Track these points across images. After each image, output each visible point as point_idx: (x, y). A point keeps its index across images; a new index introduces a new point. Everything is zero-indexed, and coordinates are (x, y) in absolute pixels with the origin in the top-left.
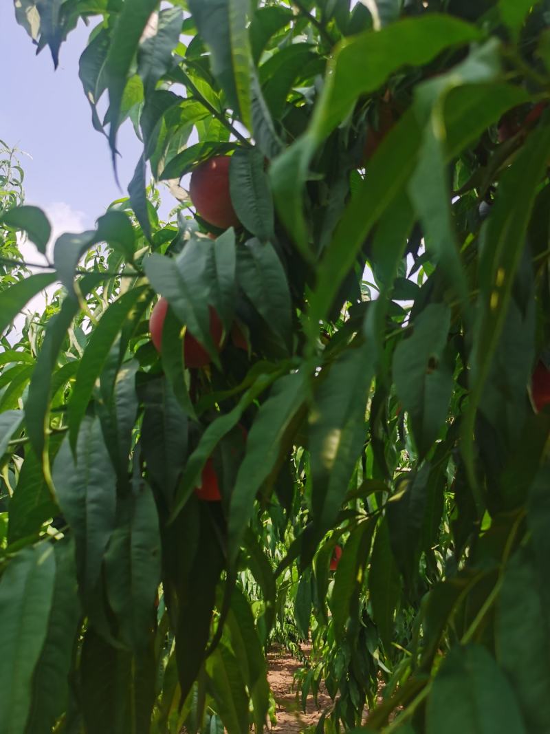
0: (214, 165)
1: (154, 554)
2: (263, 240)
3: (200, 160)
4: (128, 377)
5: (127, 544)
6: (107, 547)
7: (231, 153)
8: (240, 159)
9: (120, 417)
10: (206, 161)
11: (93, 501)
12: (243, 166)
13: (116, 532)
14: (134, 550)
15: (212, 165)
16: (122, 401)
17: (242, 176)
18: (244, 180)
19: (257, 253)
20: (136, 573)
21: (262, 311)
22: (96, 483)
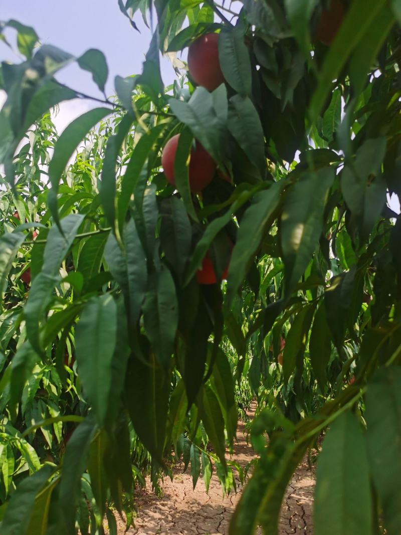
0: (206, 40)
1: (173, 309)
2: (243, 96)
3: (196, 36)
4: (151, 194)
5: (155, 301)
6: (143, 302)
7: (218, 31)
8: (226, 35)
9: (147, 220)
10: (200, 37)
11: (132, 273)
12: (228, 40)
13: (147, 294)
14: (160, 306)
15: (205, 39)
16: (147, 209)
17: (227, 47)
18: (229, 50)
19: (239, 106)
20: (162, 319)
21: (243, 146)
22: (133, 262)
